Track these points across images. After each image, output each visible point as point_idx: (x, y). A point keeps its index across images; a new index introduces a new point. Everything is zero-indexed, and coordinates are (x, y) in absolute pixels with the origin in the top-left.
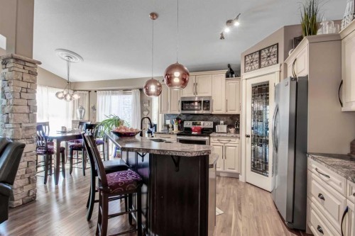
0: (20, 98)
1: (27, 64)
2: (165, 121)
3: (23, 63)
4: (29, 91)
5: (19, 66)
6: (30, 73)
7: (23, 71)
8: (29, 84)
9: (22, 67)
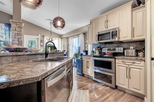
0: (15, 38)
1: (17, 23)
2: (93, 49)
3: (15, 23)
4: (19, 35)
5: (14, 24)
6: (19, 27)
7: (16, 26)
8: (19, 32)
9: (15, 25)
